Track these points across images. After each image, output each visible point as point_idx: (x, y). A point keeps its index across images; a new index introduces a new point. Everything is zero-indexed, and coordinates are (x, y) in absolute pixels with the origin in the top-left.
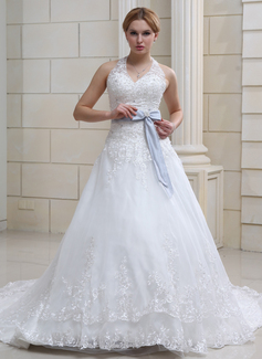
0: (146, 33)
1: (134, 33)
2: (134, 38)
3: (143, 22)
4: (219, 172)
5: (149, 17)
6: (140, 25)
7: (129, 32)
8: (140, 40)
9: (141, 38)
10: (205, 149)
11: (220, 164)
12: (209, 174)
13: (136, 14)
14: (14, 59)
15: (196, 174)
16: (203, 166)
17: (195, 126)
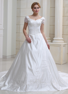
0: (38, 8)
1: (35, 8)
2: (35, 9)
4: (66, 44)
10: (63, 39)
12: (64, 45)
14: (18, 16)
15: (60, 45)
16: (62, 43)
17: (60, 33)
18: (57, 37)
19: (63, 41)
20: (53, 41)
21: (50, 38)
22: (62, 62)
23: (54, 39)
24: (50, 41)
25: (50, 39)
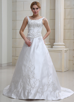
0: (37, 9)
2: (34, 10)
3: (36, 5)
4: (68, 50)
5: (38, 4)
6: (35, 6)
7: (32, 9)
8: (36, 11)
9: (36, 10)
10: (64, 44)
11: (68, 48)
12: (65, 51)
13: (34, 4)
14: (14, 20)
15: (61, 51)
16: (63, 48)
17: (61, 38)
18: (57, 43)
19: (65, 47)
20: (53, 47)
21: (50, 43)
22: (64, 70)
23: (54, 44)
24: (50, 46)
25: (50, 45)
